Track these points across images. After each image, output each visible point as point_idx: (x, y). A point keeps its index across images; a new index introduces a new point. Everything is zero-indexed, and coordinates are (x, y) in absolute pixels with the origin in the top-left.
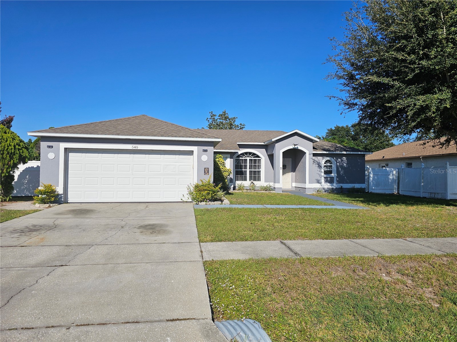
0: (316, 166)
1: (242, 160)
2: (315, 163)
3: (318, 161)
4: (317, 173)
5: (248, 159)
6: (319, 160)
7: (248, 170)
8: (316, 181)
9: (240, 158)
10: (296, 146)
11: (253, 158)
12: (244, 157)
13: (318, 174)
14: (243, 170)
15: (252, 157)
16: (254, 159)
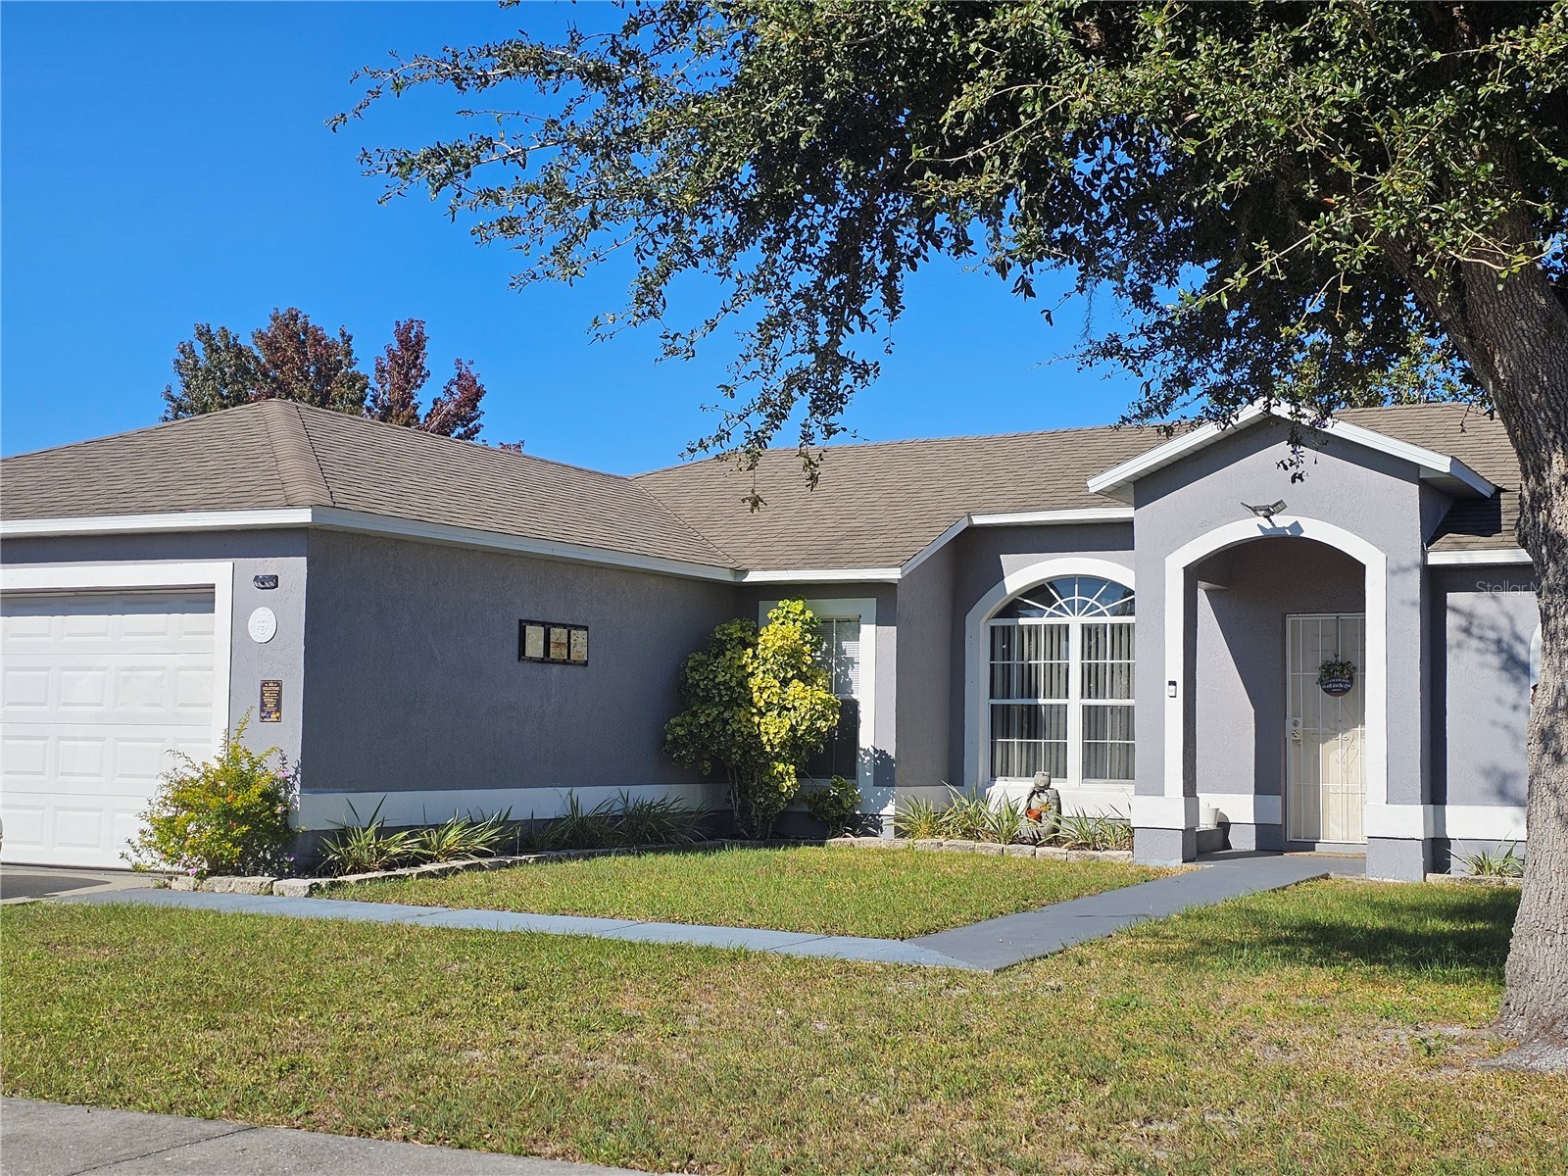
0: (1482, 665)
1: (1033, 630)
2: (1474, 643)
3: (1503, 622)
4: (1494, 723)
5: (1075, 622)
6: (1511, 619)
7: (1075, 704)
8: (1481, 783)
9: (1022, 621)
10: (1282, 521)
11: (1109, 620)
12: (1051, 615)
13: (1506, 727)
14: (1041, 701)
15: (1102, 614)
16: (1113, 626)
